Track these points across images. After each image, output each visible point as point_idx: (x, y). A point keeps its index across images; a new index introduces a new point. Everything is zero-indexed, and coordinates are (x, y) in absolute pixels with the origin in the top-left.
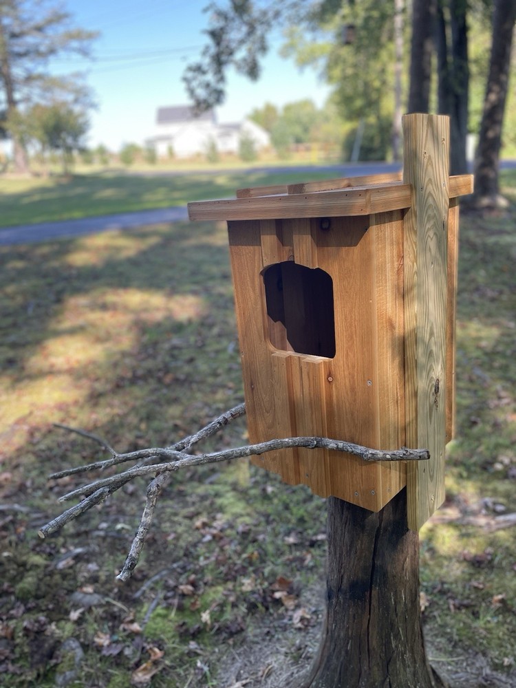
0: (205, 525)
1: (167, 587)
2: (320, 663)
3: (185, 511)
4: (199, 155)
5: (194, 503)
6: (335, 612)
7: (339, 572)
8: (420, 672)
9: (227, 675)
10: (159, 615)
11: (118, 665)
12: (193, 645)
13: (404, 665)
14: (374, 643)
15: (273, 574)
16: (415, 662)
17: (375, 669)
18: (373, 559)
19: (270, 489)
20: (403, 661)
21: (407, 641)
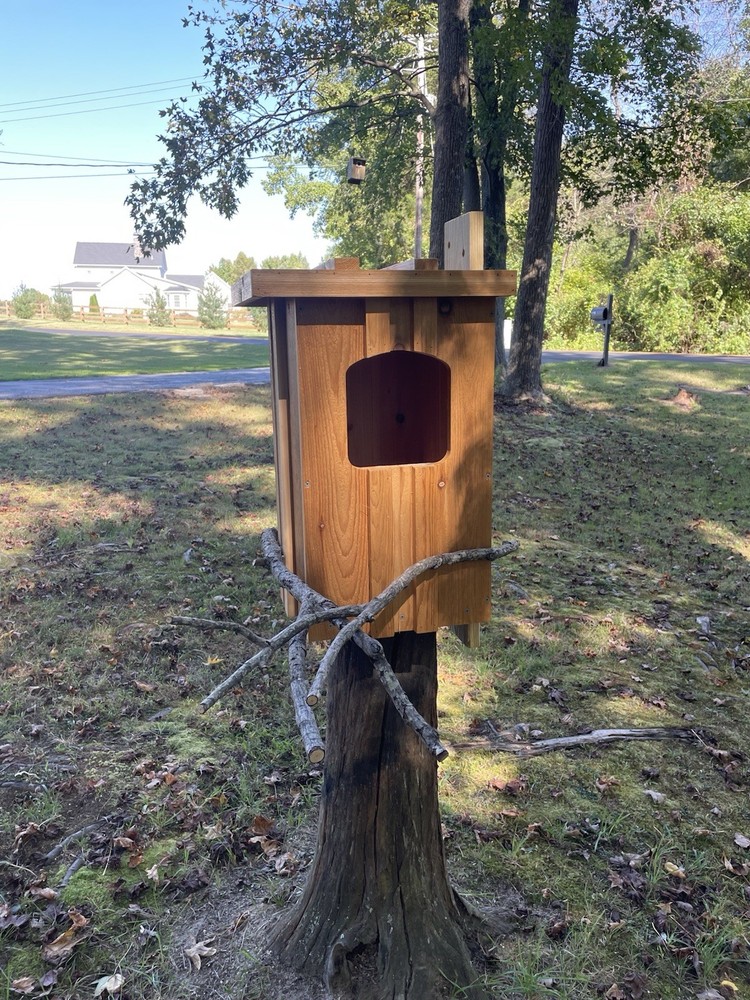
0: (150, 768)
1: (94, 844)
2: (314, 885)
3: (121, 754)
4: (137, 312)
5: (132, 744)
6: (336, 807)
7: (342, 751)
8: (438, 883)
9: (184, 937)
10: (83, 877)
11: (21, 941)
12: (133, 908)
13: (418, 871)
14: (382, 841)
15: (247, 817)
16: (431, 869)
17: (384, 877)
18: (383, 731)
19: (243, 723)
20: (418, 865)
21: (422, 840)
